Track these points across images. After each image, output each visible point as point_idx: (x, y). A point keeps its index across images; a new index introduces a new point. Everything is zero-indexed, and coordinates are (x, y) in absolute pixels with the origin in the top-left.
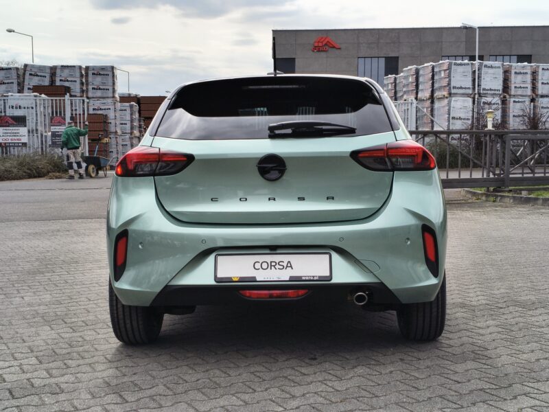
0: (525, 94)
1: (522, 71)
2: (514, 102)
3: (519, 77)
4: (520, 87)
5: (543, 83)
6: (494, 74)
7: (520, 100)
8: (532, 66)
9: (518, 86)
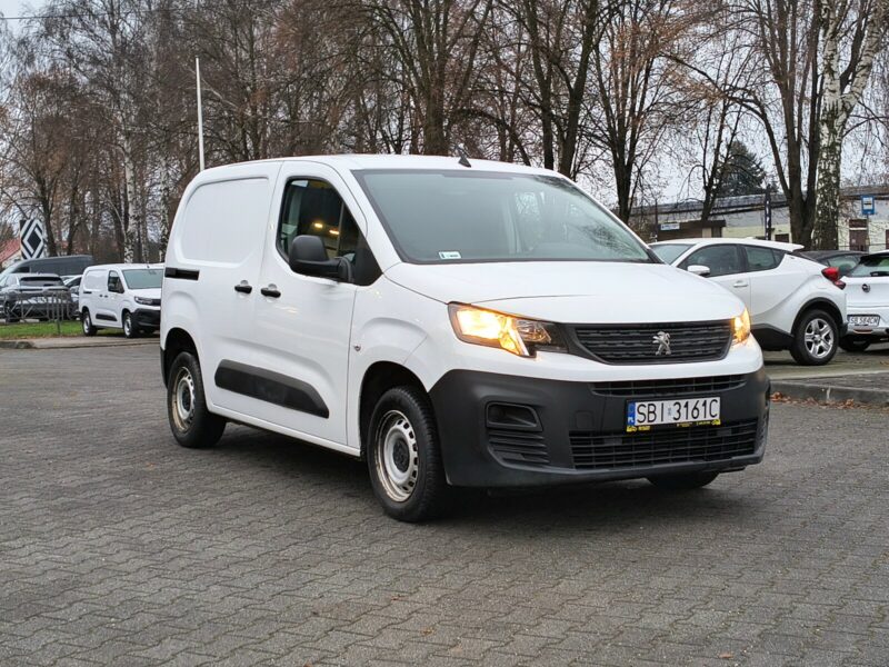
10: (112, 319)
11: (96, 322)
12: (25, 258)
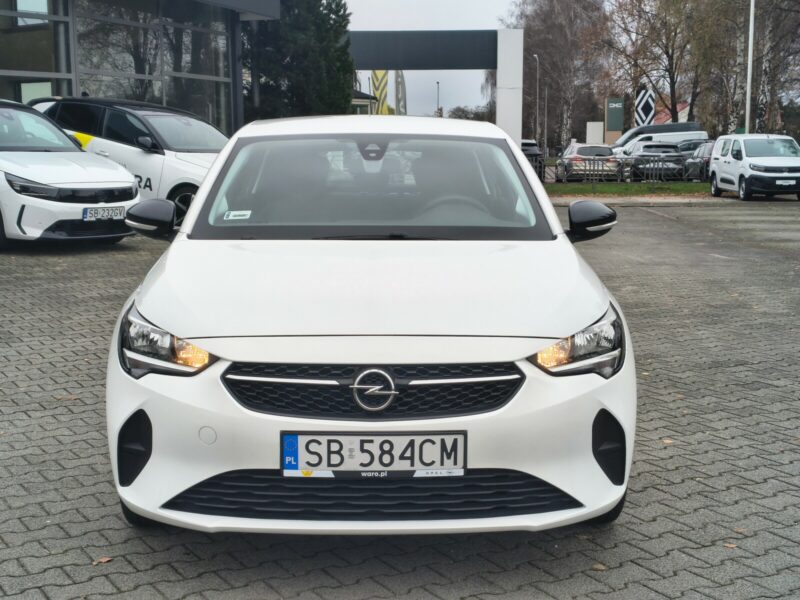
10: (731, 182)
11: (722, 186)
12: (638, 125)
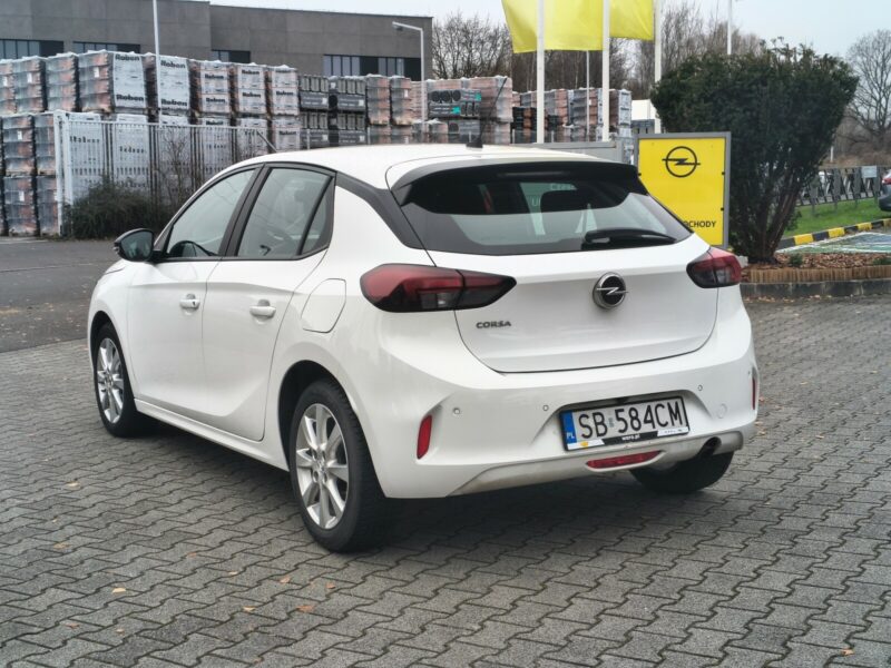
0: (220, 111)
1: (216, 74)
2: (208, 123)
3: (213, 84)
4: (215, 100)
5: (244, 95)
6: (176, 76)
7: (216, 121)
8: (228, 66)
9: (211, 97)
